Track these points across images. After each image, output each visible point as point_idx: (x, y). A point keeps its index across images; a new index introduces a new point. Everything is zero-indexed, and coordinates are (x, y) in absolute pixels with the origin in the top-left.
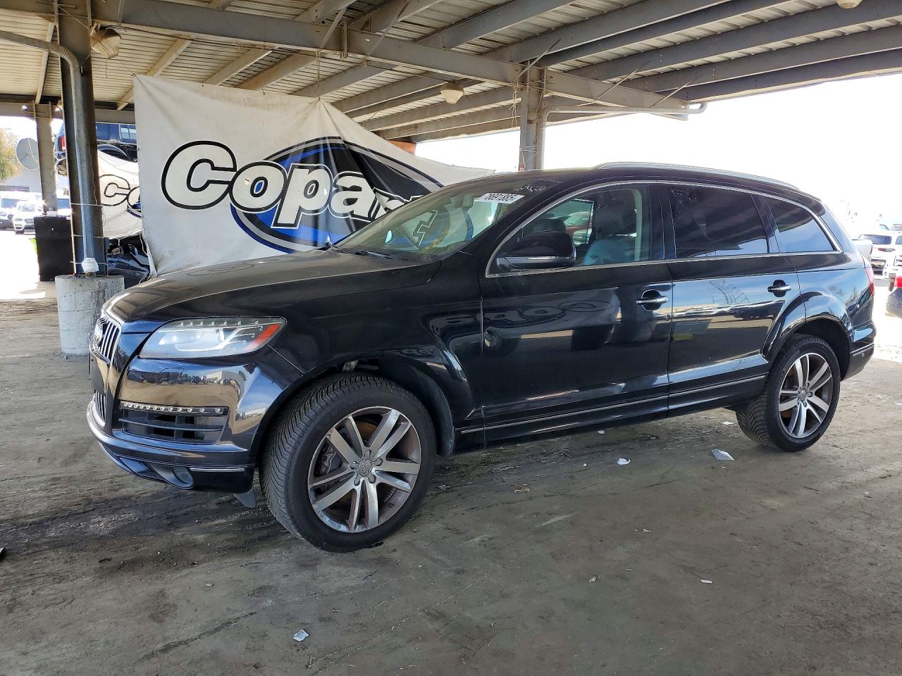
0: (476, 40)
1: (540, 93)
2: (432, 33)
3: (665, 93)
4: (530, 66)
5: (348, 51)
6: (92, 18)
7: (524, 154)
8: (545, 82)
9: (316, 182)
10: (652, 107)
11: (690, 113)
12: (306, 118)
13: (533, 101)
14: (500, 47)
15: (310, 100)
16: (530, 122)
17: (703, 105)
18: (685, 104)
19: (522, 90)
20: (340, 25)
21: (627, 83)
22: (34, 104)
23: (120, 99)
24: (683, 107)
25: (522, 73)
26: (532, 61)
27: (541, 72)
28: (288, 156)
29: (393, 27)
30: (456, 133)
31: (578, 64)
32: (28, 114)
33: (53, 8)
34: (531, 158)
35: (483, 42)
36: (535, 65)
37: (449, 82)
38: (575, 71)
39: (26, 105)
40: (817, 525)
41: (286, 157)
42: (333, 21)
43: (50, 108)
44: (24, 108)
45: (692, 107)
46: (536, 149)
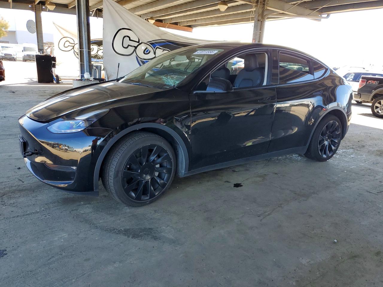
3: (314, 10)
7: (255, 34)
8: (266, 3)
10: (308, 15)
13: (261, 11)
16: (258, 20)
17: (328, 16)
18: (320, 14)
19: (256, 6)
22: (34, 5)
23: (70, 3)
24: (320, 16)
30: (212, 24)
32: (32, 9)
34: (258, 36)
37: (222, 1)
39: (31, 5)
43: (41, 6)
44: (30, 6)
45: (323, 16)
46: (260, 33)
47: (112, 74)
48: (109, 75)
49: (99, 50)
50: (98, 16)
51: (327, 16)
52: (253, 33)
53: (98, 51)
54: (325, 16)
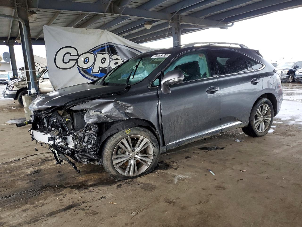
0: (156, 7)
1: (178, 23)
2: (141, 5)
3: (220, 20)
4: (174, 14)
5: (114, 13)
6: (28, 7)
8: (180, 19)
9: (105, 58)
10: (216, 25)
11: (228, 27)
12: (101, 37)
13: (176, 26)
14: (164, 9)
15: (102, 30)
16: (175, 33)
19: (172, 22)
20: (111, 4)
21: (207, 18)
22: (7, 40)
23: (36, 36)
24: (226, 25)
25: (172, 17)
26: (175, 12)
27: (178, 16)
28: (95, 49)
29: (128, 4)
31: (190, 13)
32: (6, 44)
33: (15, 5)
35: (158, 7)
36: (176, 14)
37: (147, 22)
38: (189, 15)
40: (293, 157)
41: (95, 50)
42: (108, 4)
43: (13, 41)
44: (4, 42)
45: (229, 24)
46: (178, 42)
47: (58, 85)
48: (55, 87)
51: (232, 24)
52: (173, 44)
54: (231, 24)
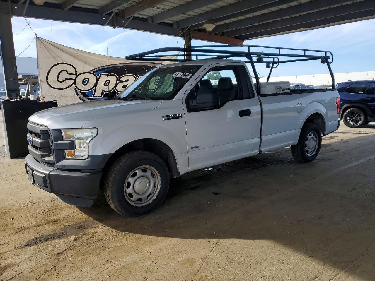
20: (114, 15)
49: (118, 82)
50: (115, 25)
53: (117, 84)
